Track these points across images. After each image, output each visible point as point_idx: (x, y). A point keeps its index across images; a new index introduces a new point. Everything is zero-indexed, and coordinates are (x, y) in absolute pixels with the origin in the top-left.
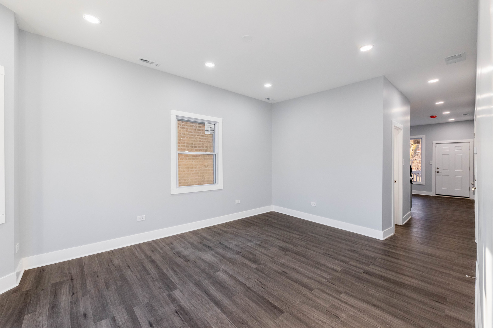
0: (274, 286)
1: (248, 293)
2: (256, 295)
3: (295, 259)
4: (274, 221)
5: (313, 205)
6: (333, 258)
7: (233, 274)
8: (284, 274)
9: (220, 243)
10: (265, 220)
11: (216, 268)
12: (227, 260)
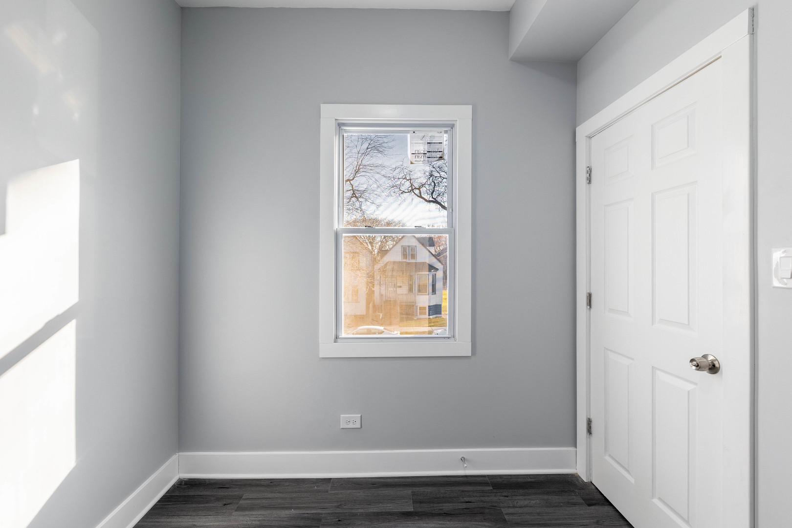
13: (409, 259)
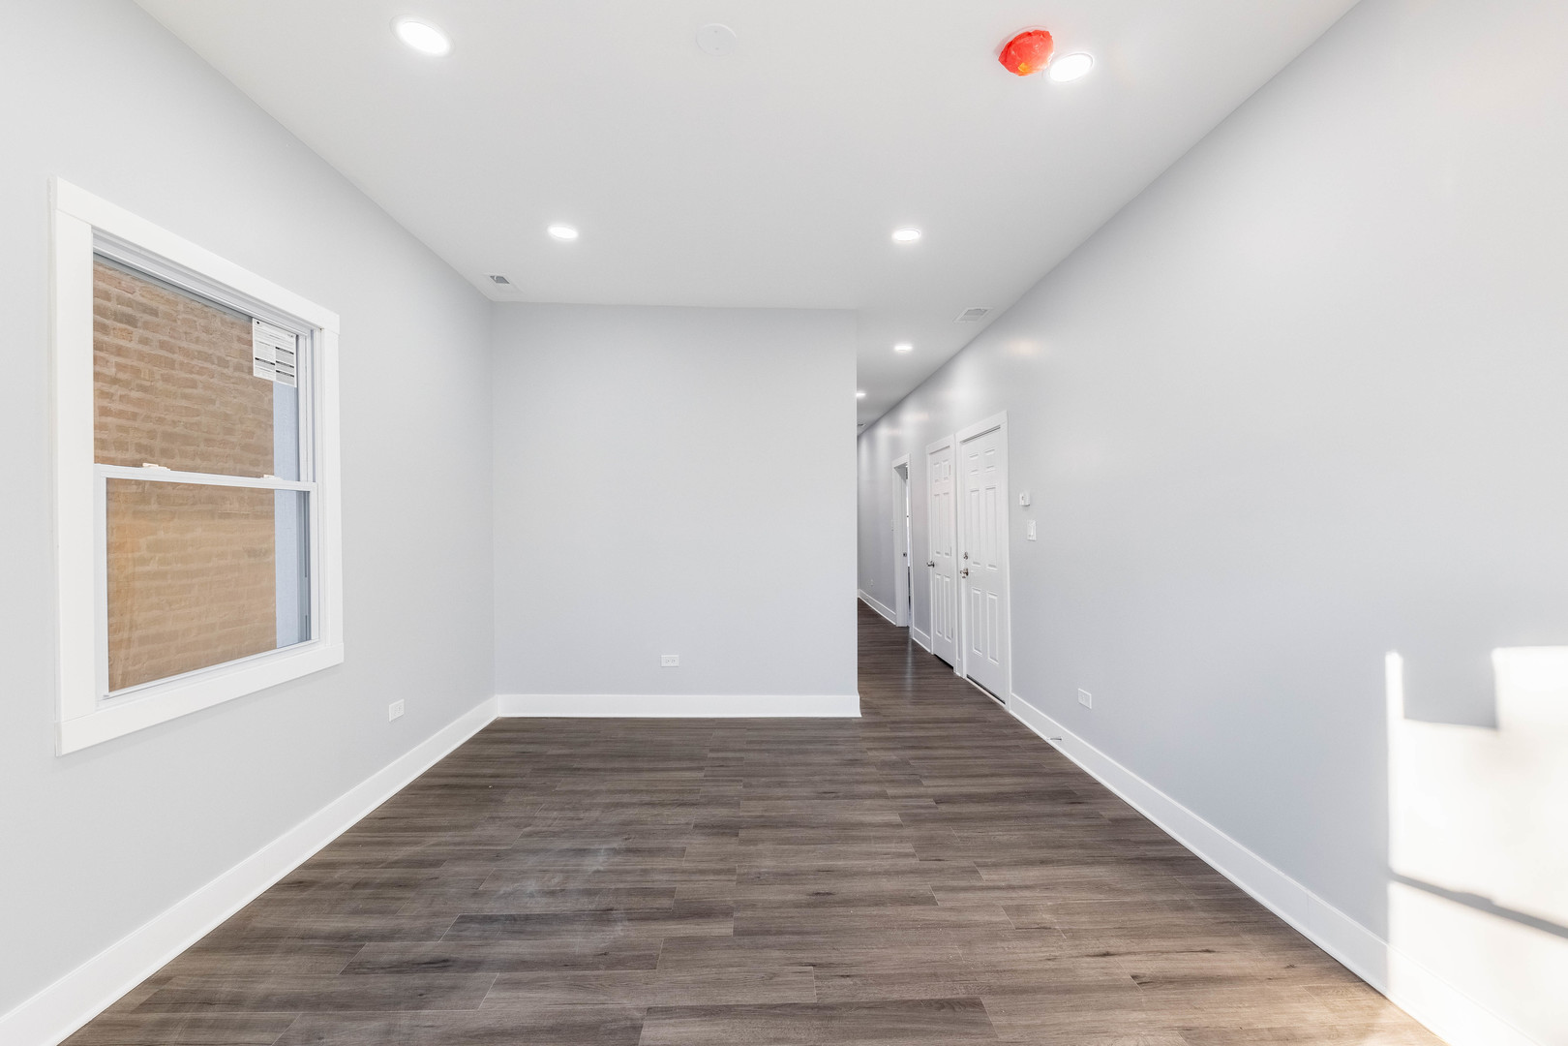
0: (856, 951)
1: (835, 1023)
2: (865, 1012)
3: (787, 841)
4: (554, 752)
5: (670, 664)
6: (845, 797)
7: (703, 1002)
8: (822, 899)
9: (465, 919)
10: (512, 757)
11: (614, 1026)
12: (601, 966)
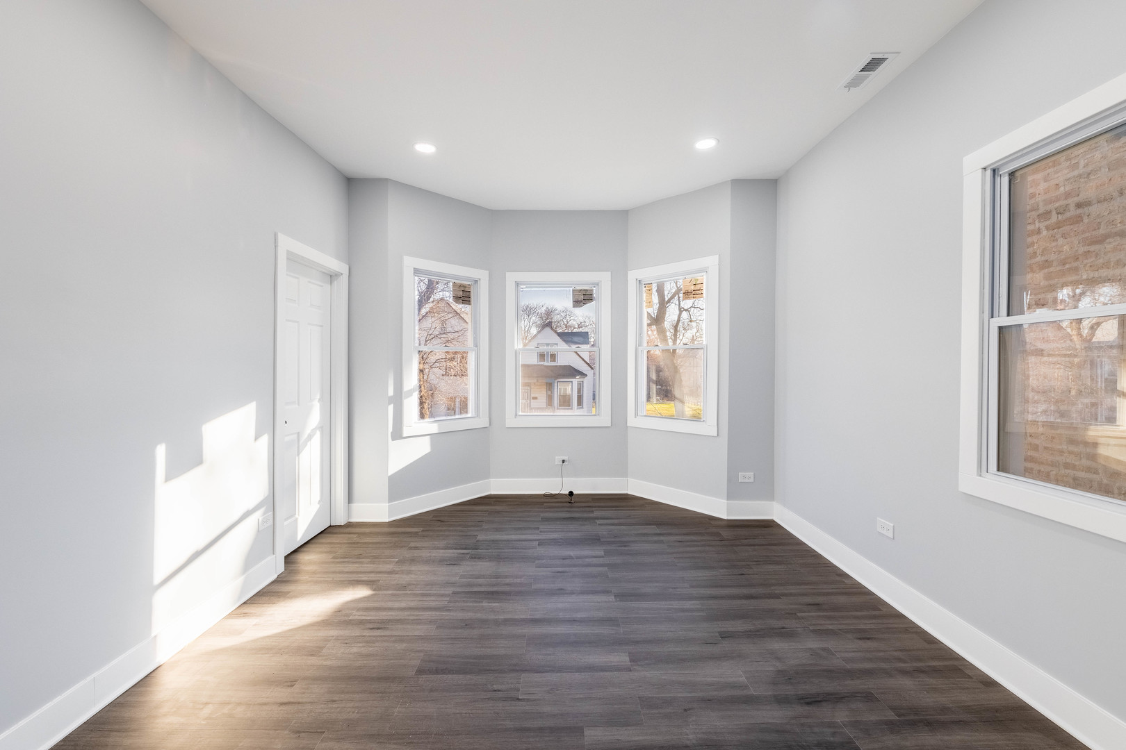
0: (480, 711)
13: (548, 361)
